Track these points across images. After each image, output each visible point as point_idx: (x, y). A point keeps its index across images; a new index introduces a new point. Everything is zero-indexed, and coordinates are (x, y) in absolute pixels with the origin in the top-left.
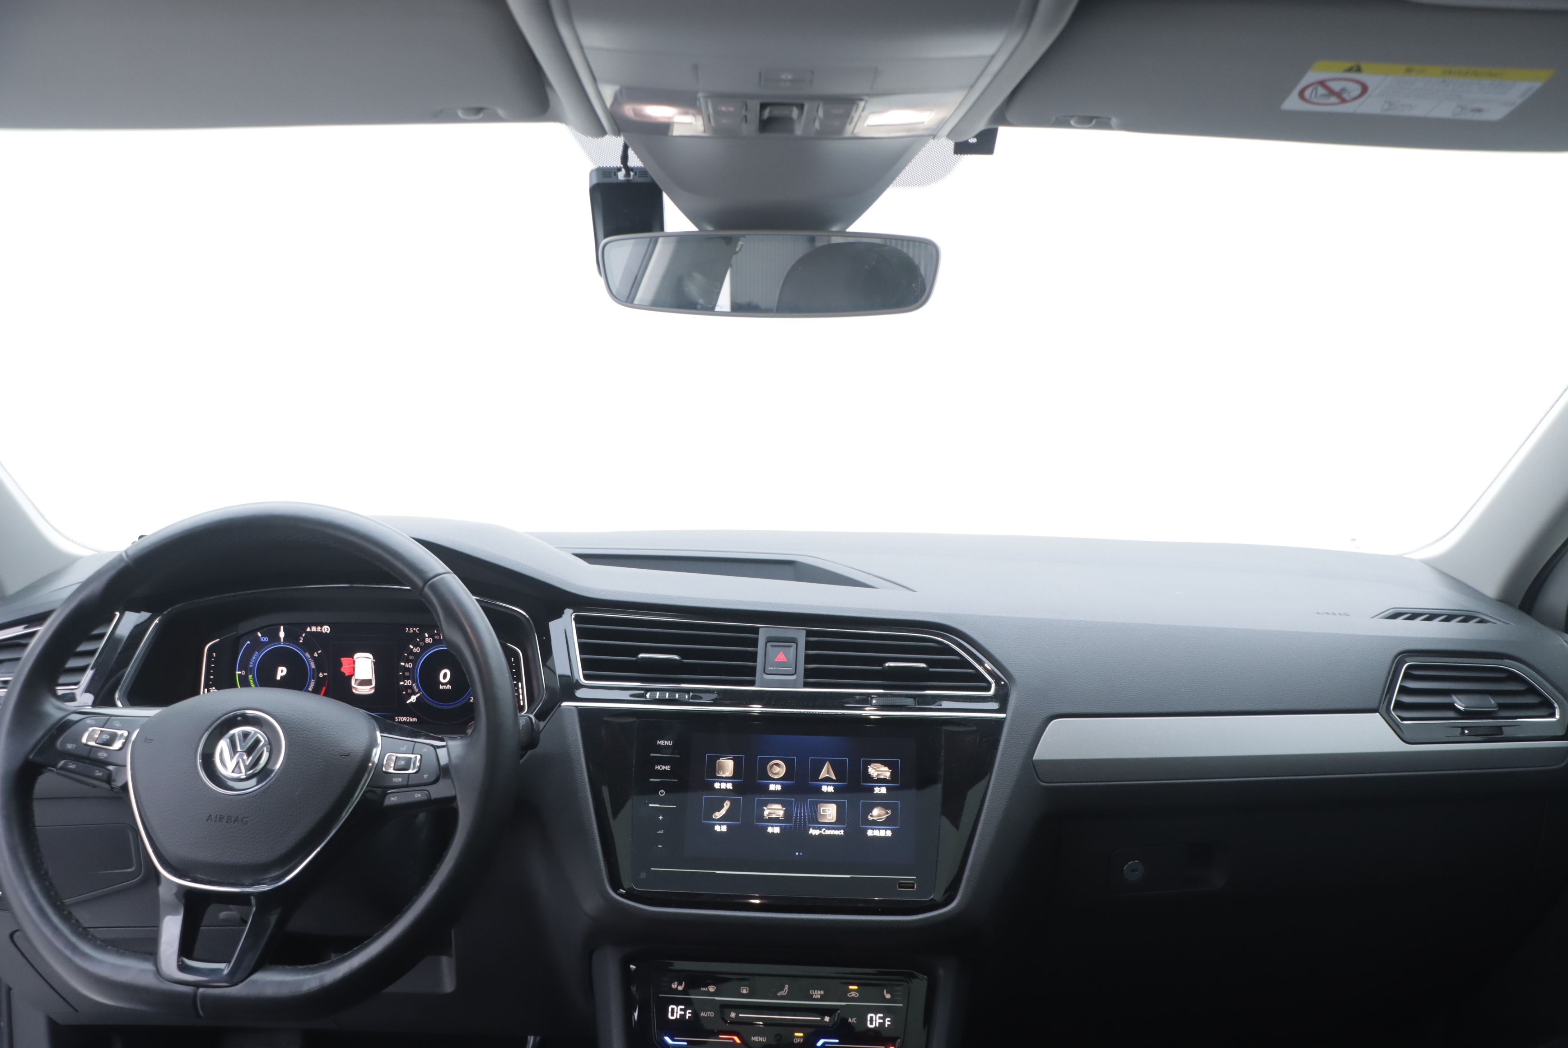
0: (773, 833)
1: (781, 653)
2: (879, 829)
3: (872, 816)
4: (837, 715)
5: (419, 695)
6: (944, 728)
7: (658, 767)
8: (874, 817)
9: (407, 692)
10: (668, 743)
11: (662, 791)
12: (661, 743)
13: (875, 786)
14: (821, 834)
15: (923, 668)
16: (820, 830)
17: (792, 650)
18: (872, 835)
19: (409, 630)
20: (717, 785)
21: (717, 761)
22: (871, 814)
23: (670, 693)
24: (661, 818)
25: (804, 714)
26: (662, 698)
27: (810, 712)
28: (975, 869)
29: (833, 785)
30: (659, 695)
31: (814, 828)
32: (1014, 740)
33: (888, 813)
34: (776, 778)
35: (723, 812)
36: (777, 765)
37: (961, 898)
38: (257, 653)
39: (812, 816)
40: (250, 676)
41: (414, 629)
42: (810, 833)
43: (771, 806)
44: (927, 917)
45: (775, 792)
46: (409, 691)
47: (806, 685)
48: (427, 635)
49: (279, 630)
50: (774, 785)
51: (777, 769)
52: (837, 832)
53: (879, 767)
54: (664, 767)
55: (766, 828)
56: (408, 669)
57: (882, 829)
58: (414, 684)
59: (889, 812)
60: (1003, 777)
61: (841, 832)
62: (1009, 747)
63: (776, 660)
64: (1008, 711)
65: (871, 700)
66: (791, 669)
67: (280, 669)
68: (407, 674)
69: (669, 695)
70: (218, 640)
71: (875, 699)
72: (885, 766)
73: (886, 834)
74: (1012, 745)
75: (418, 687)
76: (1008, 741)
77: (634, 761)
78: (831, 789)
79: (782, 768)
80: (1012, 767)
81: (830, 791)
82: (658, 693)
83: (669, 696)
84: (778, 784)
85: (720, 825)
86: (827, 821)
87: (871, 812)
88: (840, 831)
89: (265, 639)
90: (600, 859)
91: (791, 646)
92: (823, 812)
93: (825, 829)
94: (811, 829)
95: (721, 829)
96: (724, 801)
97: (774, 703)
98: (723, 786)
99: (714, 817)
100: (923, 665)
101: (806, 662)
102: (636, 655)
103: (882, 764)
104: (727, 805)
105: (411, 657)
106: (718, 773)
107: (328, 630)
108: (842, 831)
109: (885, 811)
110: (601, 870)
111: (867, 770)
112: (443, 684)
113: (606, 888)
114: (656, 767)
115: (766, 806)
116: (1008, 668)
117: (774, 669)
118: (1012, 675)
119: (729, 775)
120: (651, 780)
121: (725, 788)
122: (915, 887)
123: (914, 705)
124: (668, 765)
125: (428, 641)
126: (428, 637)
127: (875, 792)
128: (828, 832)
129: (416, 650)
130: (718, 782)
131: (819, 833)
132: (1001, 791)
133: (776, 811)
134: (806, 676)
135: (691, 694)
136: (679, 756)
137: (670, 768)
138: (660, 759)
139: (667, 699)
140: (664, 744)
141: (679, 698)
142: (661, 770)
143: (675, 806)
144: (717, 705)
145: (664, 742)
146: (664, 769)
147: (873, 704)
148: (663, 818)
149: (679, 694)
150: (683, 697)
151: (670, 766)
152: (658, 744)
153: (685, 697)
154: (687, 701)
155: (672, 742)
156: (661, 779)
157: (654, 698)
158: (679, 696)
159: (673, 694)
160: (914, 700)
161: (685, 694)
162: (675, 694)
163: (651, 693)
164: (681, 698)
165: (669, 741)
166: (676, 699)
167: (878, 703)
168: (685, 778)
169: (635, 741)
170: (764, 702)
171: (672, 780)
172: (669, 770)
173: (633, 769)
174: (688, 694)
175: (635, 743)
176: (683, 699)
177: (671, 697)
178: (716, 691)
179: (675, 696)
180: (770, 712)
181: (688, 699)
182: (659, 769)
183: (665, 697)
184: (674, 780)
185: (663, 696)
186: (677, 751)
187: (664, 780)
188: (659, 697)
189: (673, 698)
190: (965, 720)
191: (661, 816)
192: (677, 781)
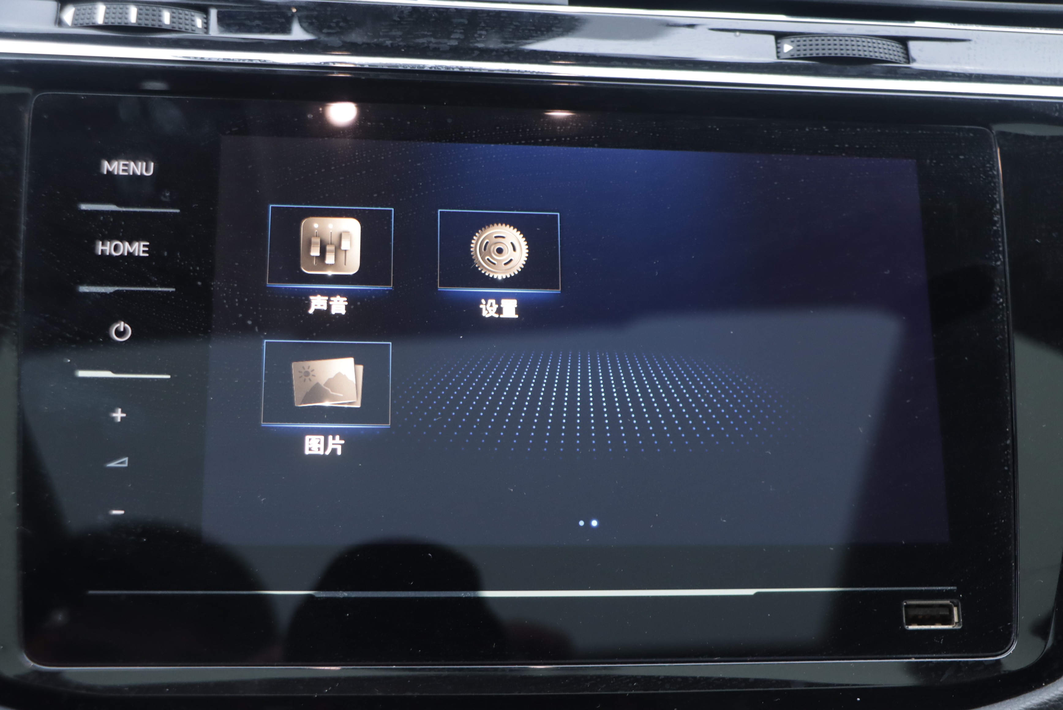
7: (107, 248)
10: (139, 169)
11: (121, 325)
12: (115, 168)
23: (146, 9)
24: (119, 415)
26: (117, 21)
30: (106, 13)
36: (501, 237)
50: (496, 301)
54: (125, 248)
65: (777, 43)
69: (139, 14)
71: (788, 39)
77: (23, 227)
79: (518, 247)
82: (102, 9)
83: (138, 19)
84: (507, 297)
85: (323, 433)
95: (325, 447)
106: (311, 263)
114: (100, 248)
119: (349, 268)
120: (84, 289)
122: (956, 619)
123: (902, 60)
124: (138, 240)
135: (213, 13)
136: (178, 211)
137: (147, 249)
138: (112, 220)
139: (133, 25)
140: (126, 174)
141: (174, 25)
142: (116, 256)
143: (167, 374)
144: (302, 48)
145: (124, 165)
146: (126, 254)
147: (782, 57)
148: (124, 415)
149: (173, 13)
150: (187, 22)
151: (148, 243)
152: (108, 171)
153: (193, 23)
154: (200, 35)
155: (152, 165)
156: (118, 285)
157: (91, 24)
158: (174, 20)
159: (154, 10)
160: (901, 46)
161: (193, 13)
162: (162, 13)
163: (79, 8)
164: (181, 26)
165: (144, 164)
166: (164, 27)
167: (799, 50)
168: (199, 283)
169: (26, 163)
170: (454, 43)
171: (155, 291)
172: (147, 255)
173: (20, 254)
174: (205, 16)
175: (25, 171)
176: (186, 29)
177: (147, 20)
178: (296, 7)
179: (159, 18)
180: (477, 71)
181: (205, 30)
182: (108, 254)
183: (126, 21)
184: (160, 289)
185: (120, 18)
186: (168, 194)
187: (127, 291)
188: (106, 21)
189: (154, 23)
190: (1057, 105)
191: (120, 410)
192: (172, 291)
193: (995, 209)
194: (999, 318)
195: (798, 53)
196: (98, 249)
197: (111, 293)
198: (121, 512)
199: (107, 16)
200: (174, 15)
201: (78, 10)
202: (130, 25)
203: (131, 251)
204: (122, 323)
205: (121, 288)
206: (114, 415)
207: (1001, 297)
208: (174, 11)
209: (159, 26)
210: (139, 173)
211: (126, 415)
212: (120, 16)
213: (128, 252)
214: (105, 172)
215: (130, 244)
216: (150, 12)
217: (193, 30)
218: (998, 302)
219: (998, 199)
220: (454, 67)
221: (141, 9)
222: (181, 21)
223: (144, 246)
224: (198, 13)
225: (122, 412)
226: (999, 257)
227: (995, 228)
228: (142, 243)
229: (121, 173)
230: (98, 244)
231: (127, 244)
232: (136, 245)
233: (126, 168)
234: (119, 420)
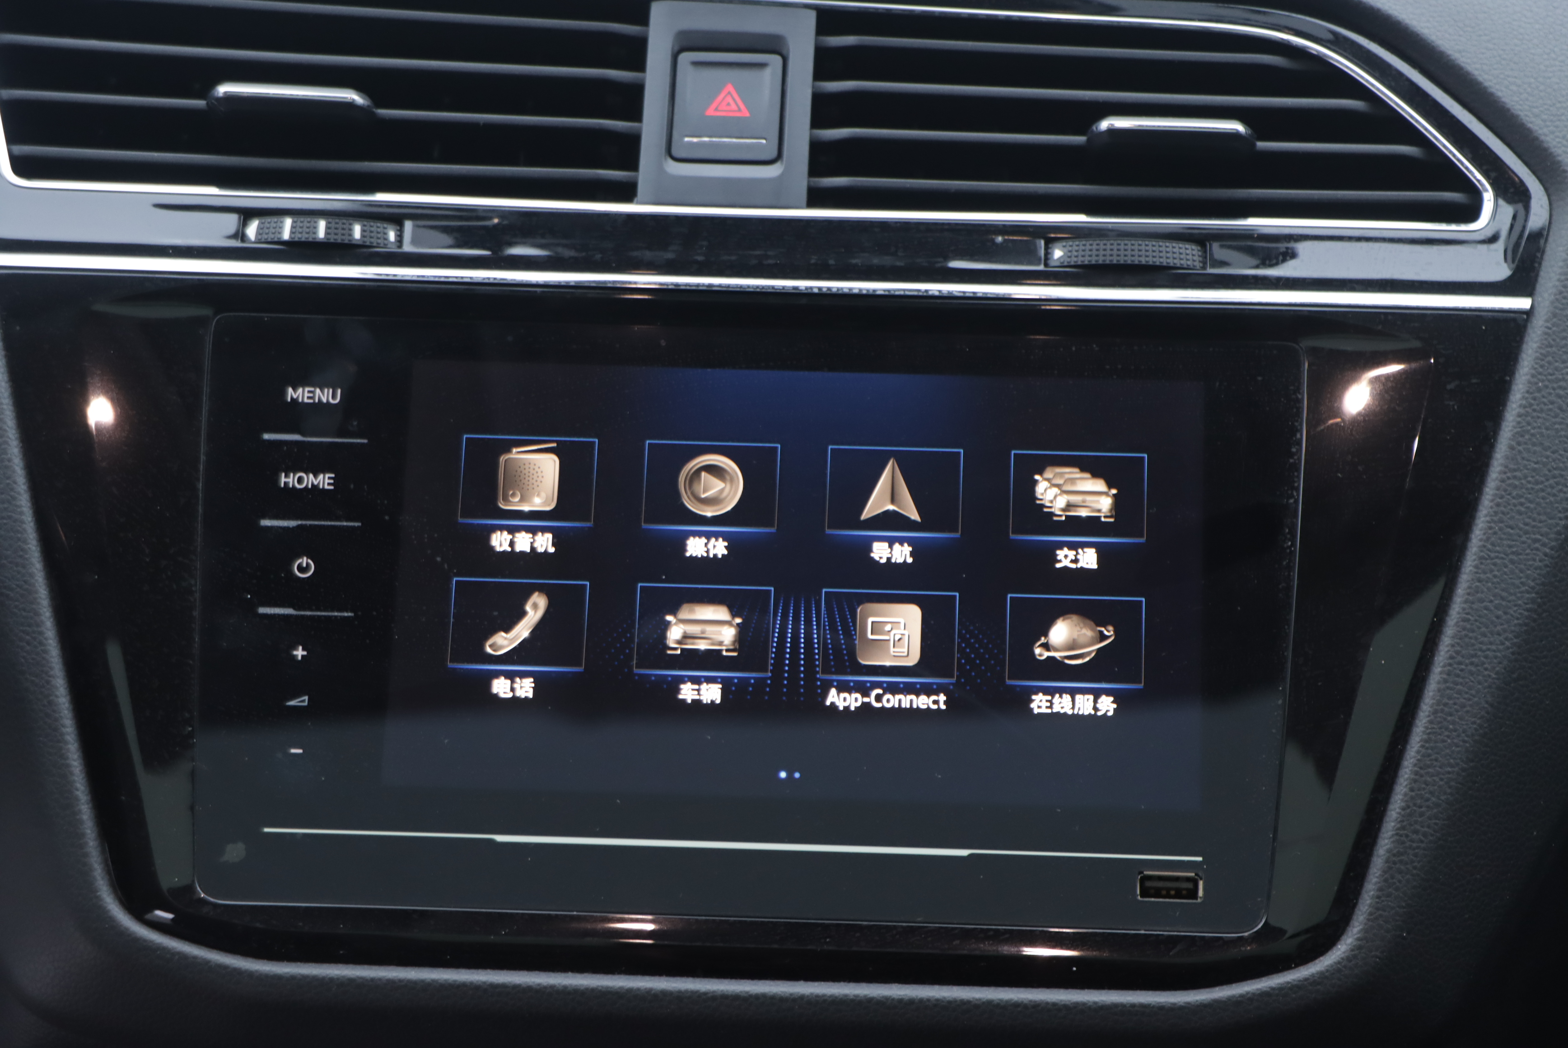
0: (697, 703)
1: (730, 88)
2: (1073, 692)
3: (1046, 647)
4: (927, 297)
6: (1306, 343)
7: (290, 480)
8: (1056, 650)
10: (325, 396)
11: (304, 561)
12: (301, 394)
13: (1061, 545)
14: (866, 706)
15: (1234, 136)
16: (866, 694)
17: (769, 77)
18: (1049, 711)
20: (500, 541)
21: (503, 458)
22: (1043, 640)
23: (334, 221)
24: (299, 653)
25: (808, 295)
26: (304, 237)
27: (829, 289)
28: (1416, 832)
29: (910, 541)
30: (293, 227)
31: (843, 688)
32: (1560, 387)
33: (1103, 637)
34: (709, 514)
35: (522, 631)
36: (713, 470)
37: (1365, 931)
39: (837, 649)
42: (828, 703)
43: (692, 611)
44: (1242, 996)
45: (707, 563)
47: (816, 198)
50: (704, 540)
51: (712, 486)
52: (923, 702)
53: (1073, 481)
54: (310, 480)
55: (675, 685)
57: (1084, 691)
59: (1109, 631)
60: (1520, 513)
61: (936, 702)
62: (1542, 411)
63: (710, 112)
64: (1539, 288)
65: (1047, 248)
66: (764, 145)
69: (327, 228)
71: (1060, 244)
72: (1095, 475)
73: (1096, 709)
74: (1552, 403)
76: (1539, 390)
77: (203, 458)
78: (902, 554)
79: (732, 480)
80: (1551, 482)
81: (900, 560)
82: (288, 222)
83: (327, 233)
84: (717, 535)
85: (511, 676)
86: (887, 664)
87: (1046, 635)
88: (934, 698)
90: (77, 799)
91: (762, 65)
92: (872, 634)
93: (880, 691)
94: (833, 691)
95: (513, 689)
96: (526, 593)
97: (700, 258)
98: (523, 542)
99: (489, 650)
100: (1236, 126)
101: (819, 119)
102: (204, 90)
103: (1083, 470)
104: (535, 606)
106: (506, 499)
108: (942, 698)
109: (1092, 630)
110: (83, 835)
111: (1033, 491)
113: (99, 898)
114: (283, 479)
115: (674, 613)
116: (1542, 138)
117: (704, 143)
118: (1559, 162)
119: (545, 503)
120: (266, 523)
121: (528, 549)
122: (1201, 893)
123: (1198, 265)
124: (324, 472)
127: (1058, 565)
128: (891, 701)
130: (502, 528)
131: (859, 704)
132: (1512, 562)
133: (709, 629)
134: (816, 168)
135: (408, 225)
136: (365, 441)
137: (332, 481)
138: (296, 450)
139: (321, 241)
140: (311, 401)
141: (365, 239)
142: (300, 489)
143: (351, 612)
144: (503, 264)
145: (309, 392)
146: (310, 486)
147: (1052, 263)
148: (305, 653)
149: (364, 226)
150: (379, 236)
151: (333, 475)
152: (292, 398)
153: (385, 236)
154: (395, 249)
155: (339, 391)
156: (301, 519)
157: (276, 239)
158: (365, 234)
159: (344, 224)
160: (1199, 248)
161: (385, 225)
162: (352, 227)
163: (263, 221)
164: (372, 240)
165: (331, 391)
166: (354, 242)
167: (1070, 257)
168: (387, 518)
169: (206, 389)
170: (670, 255)
171: (340, 526)
172: (332, 487)
173: (200, 485)
174: (398, 228)
175: (205, 398)
176: (378, 243)
177: (336, 234)
178: (498, 217)
179: (350, 232)
180: (694, 288)
181: (398, 244)
182: (291, 486)
183: (314, 236)
184: (345, 524)
185: (308, 233)
186: (355, 423)
187: (310, 525)
188: (293, 236)
189: (344, 237)
190: (1382, 317)
191: (300, 648)
192: (358, 526)
193: (1294, 439)
194: (1285, 563)
195: (1069, 260)
196: (281, 482)
197: (293, 528)
198: (300, 751)
199: (294, 230)
200: (365, 228)
201: (262, 223)
202: (317, 240)
203: (316, 483)
204: (305, 559)
205: (304, 522)
206: (295, 653)
207: (1289, 540)
208: (366, 223)
209: (350, 240)
210: (324, 400)
211: (307, 653)
212: (308, 230)
213: (313, 484)
214: (289, 400)
215: (315, 476)
216: (340, 226)
217: (385, 244)
218: (1285, 546)
219: (1299, 427)
220: (669, 284)
221: (329, 223)
222: (372, 235)
223: (329, 478)
224: (390, 224)
225: (303, 650)
226: (1292, 493)
227: (1291, 461)
228: (327, 476)
229: (306, 400)
230: (281, 477)
231: (311, 476)
232: (321, 476)
233: (311, 395)
234: (300, 658)
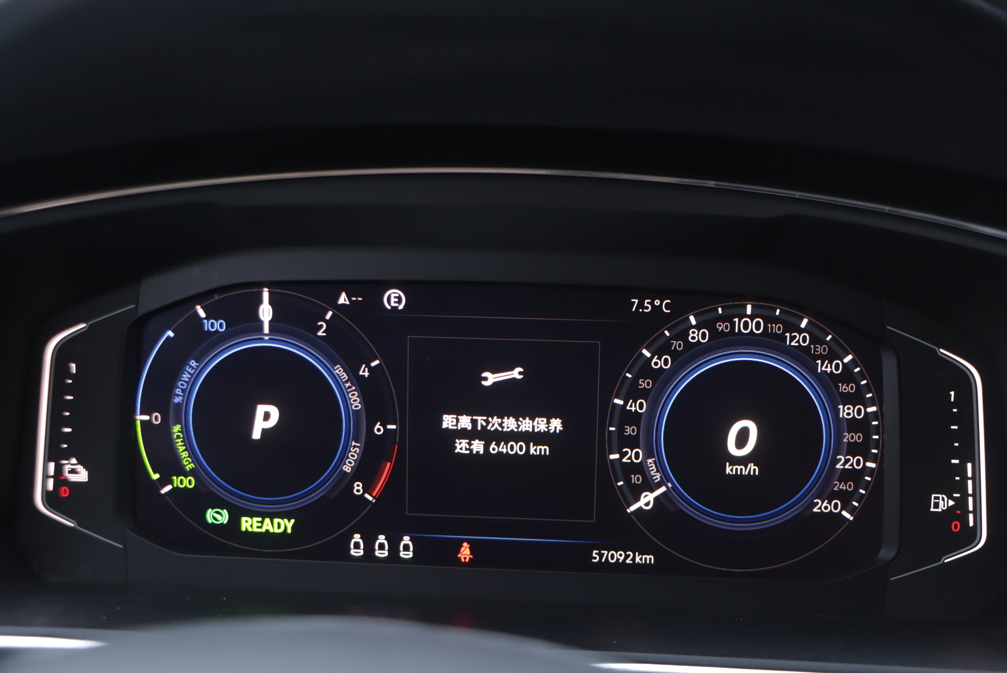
5: (663, 489)
9: (628, 481)
19: (641, 305)
38: (193, 363)
40: (176, 429)
41: (657, 302)
46: (636, 479)
48: (693, 320)
49: (260, 301)
56: (634, 418)
58: (650, 461)
67: (261, 409)
68: (629, 430)
70: (83, 325)
75: (660, 467)
89: (217, 325)
105: (644, 384)
107: (400, 302)
112: (736, 461)
125: (694, 336)
126: (698, 327)
129: (658, 363)
